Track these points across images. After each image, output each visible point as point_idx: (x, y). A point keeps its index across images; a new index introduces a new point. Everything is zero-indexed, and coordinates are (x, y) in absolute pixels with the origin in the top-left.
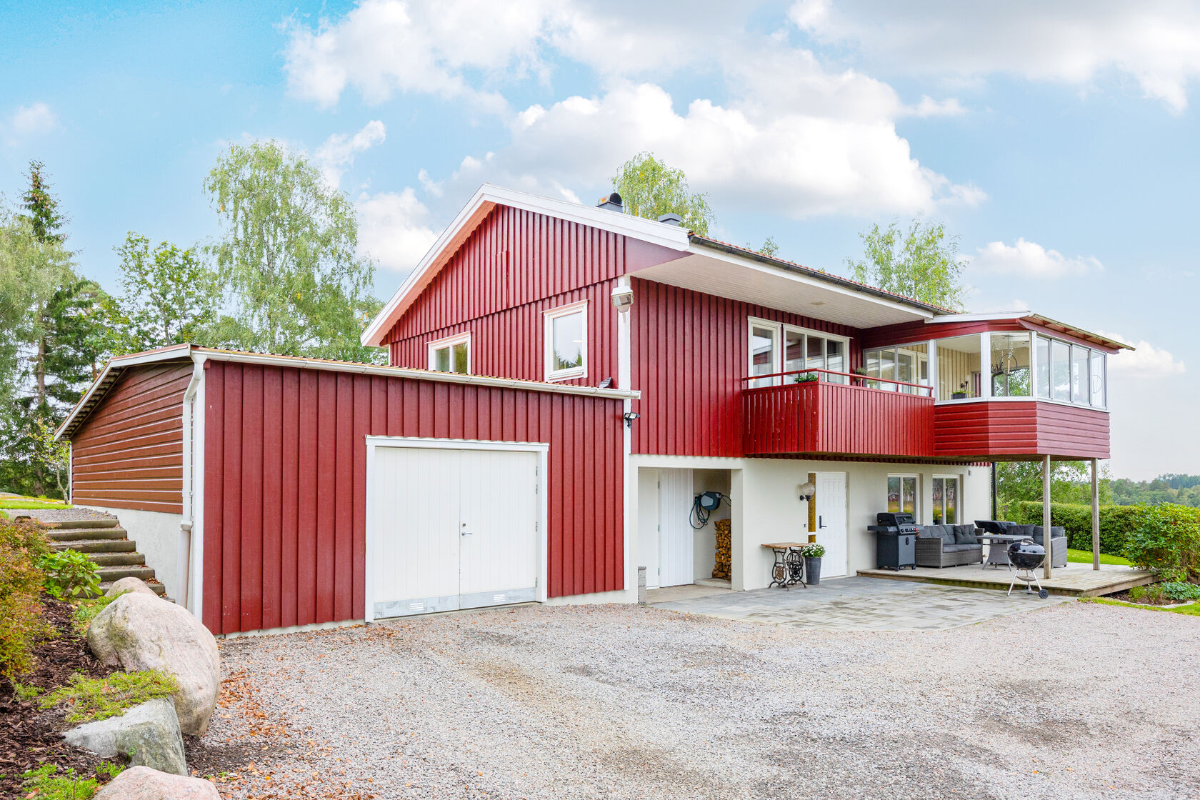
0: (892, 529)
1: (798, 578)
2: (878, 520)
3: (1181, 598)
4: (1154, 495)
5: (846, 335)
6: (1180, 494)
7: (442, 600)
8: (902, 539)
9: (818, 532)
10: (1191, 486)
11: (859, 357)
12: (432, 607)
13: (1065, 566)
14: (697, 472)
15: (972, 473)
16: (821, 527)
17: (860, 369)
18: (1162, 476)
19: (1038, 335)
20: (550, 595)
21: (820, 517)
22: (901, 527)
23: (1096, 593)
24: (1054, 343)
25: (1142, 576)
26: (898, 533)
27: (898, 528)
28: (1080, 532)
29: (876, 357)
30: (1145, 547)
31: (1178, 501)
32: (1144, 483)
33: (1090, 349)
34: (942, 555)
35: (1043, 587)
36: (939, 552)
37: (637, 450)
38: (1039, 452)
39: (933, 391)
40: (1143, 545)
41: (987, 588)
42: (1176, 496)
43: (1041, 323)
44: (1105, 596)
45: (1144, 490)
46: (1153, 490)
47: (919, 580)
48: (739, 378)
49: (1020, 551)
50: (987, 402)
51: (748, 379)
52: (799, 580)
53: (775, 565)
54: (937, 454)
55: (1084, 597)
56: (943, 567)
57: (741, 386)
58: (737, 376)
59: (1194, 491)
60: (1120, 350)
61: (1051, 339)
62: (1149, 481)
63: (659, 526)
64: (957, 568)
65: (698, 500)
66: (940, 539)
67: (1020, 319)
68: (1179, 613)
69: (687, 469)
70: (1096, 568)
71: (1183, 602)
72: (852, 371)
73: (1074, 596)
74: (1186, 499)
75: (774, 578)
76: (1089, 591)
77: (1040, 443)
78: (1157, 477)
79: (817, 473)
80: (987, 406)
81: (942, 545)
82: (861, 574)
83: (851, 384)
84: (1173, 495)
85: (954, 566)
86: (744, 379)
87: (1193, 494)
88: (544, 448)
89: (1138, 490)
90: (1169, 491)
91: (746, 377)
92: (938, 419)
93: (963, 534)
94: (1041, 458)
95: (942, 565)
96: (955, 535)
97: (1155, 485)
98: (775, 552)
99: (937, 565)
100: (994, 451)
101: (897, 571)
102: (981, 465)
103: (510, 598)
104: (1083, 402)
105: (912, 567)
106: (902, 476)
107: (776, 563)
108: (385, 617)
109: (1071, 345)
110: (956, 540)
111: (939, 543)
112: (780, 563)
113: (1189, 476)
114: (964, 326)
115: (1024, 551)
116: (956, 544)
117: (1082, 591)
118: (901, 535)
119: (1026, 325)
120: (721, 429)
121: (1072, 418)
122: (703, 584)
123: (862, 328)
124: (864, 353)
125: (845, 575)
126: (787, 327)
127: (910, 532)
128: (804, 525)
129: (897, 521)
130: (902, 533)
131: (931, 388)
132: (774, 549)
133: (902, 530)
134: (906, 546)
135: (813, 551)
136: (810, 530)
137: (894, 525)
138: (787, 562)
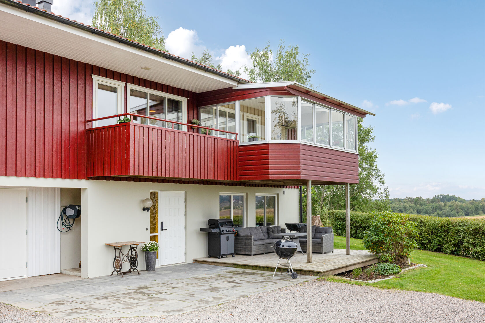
0: (216, 230)
1: (135, 267)
2: (209, 224)
3: (386, 274)
4: (433, 205)
5: (183, 96)
6: (445, 205)
8: (223, 237)
9: (160, 234)
10: (451, 201)
11: (195, 112)
13: (332, 252)
14: (63, 191)
15: (286, 193)
16: (162, 230)
17: (195, 121)
18: (437, 195)
19: (302, 99)
21: (162, 223)
22: (222, 229)
23: (333, 273)
24: (316, 107)
25: (370, 259)
26: (220, 233)
27: (220, 230)
28: (361, 229)
29: (209, 112)
30: (372, 240)
31: (444, 209)
32: (428, 199)
33: (344, 113)
34: (253, 247)
35: (294, 270)
36: (251, 245)
38: (301, 178)
39: (238, 136)
40: (371, 239)
41: (268, 270)
42: (443, 205)
43: (305, 92)
44: (339, 274)
45: (428, 203)
46: (433, 203)
47: (229, 265)
48: (83, 120)
49: (281, 246)
50: (268, 144)
51: (92, 120)
52: (135, 269)
53: (115, 259)
54: (240, 179)
55: (322, 276)
56: (254, 255)
57: (85, 126)
58: (81, 119)
59: (451, 203)
60: (366, 115)
61: (314, 103)
62: (431, 198)
63: (27, 231)
64: (265, 255)
65: (64, 211)
66: (251, 236)
67: (287, 86)
68: (375, 287)
69: (55, 188)
70: (348, 254)
71: (387, 276)
72: (189, 121)
73: (316, 276)
74: (448, 207)
75: (115, 268)
76: (326, 272)
77: (303, 172)
78: (434, 196)
79: (160, 192)
80: (268, 147)
81: (253, 240)
82: (197, 262)
83: (188, 131)
84: (442, 205)
85: (263, 254)
86: (88, 121)
87: (451, 205)
89: (425, 202)
90: (440, 203)
91: (91, 119)
92: (241, 155)
93: (273, 232)
94: (305, 182)
95: (253, 254)
96: (268, 233)
97: (434, 200)
98: (115, 249)
99: (249, 254)
100: (273, 177)
101: (219, 259)
102: (292, 188)
104: (339, 147)
105: (233, 255)
106: (232, 194)
107: (116, 257)
109: (330, 108)
110: (268, 236)
111: (251, 239)
112: (118, 257)
113: (450, 195)
114: (255, 91)
115: (283, 246)
116: (268, 239)
117: (321, 272)
118: (222, 234)
119: (292, 92)
120: (65, 157)
121: (329, 156)
122: (66, 273)
123: (198, 93)
124: (199, 110)
125: (184, 262)
126: (130, 86)
127: (229, 232)
128: (147, 229)
129: (220, 225)
130: (222, 233)
131: (237, 134)
132: (114, 247)
133: (222, 231)
134: (227, 241)
135: (149, 247)
136: (151, 232)
137: (218, 227)
138: (127, 255)
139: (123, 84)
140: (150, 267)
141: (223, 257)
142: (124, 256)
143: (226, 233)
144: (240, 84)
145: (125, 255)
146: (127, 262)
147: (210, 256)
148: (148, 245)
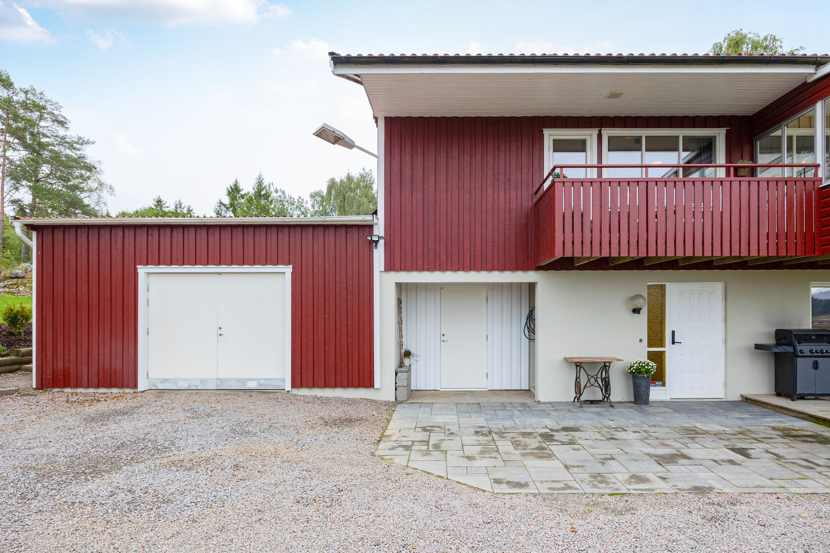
0: (787, 348)
1: (608, 396)
2: (775, 338)
5: (718, 126)
7: (203, 381)
8: (803, 363)
9: (669, 349)
11: (747, 150)
12: (195, 386)
16: (673, 343)
20: (293, 386)
21: (673, 333)
26: (795, 355)
27: (795, 349)
37: (390, 267)
39: (819, 170)
48: (530, 192)
52: (608, 398)
53: (576, 380)
57: (532, 200)
65: (530, 314)
69: (521, 284)
75: (576, 393)
79: (668, 285)
82: (747, 401)
86: (536, 193)
88: (288, 270)
92: (824, 206)
98: (576, 366)
101: (793, 400)
103: (261, 385)
107: (577, 377)
108: (159, 388)
118: (798, 356)
123: (751, 115)
124: (754, 143)
125: (722, 398)
126: (607, 133)
127: (817, 354)
128: (641, 340)
129: (794, 340)
130: (800, 354)
131: (817, 166)
132: (576, 363)
133: (800, 351)
134: (814, 371)
135: (635, 368)
136: (650, 345)
137: (790, 344)
138: (595, 377)
139: (595, 132)
140: (640, 398)
141: (806, 397)
142: (589, 377)
143: (810, 354)
144: (821, 67)
145: (592, 377)
146: (595, 386)
147: (779, 395)
148: (634, 364)
